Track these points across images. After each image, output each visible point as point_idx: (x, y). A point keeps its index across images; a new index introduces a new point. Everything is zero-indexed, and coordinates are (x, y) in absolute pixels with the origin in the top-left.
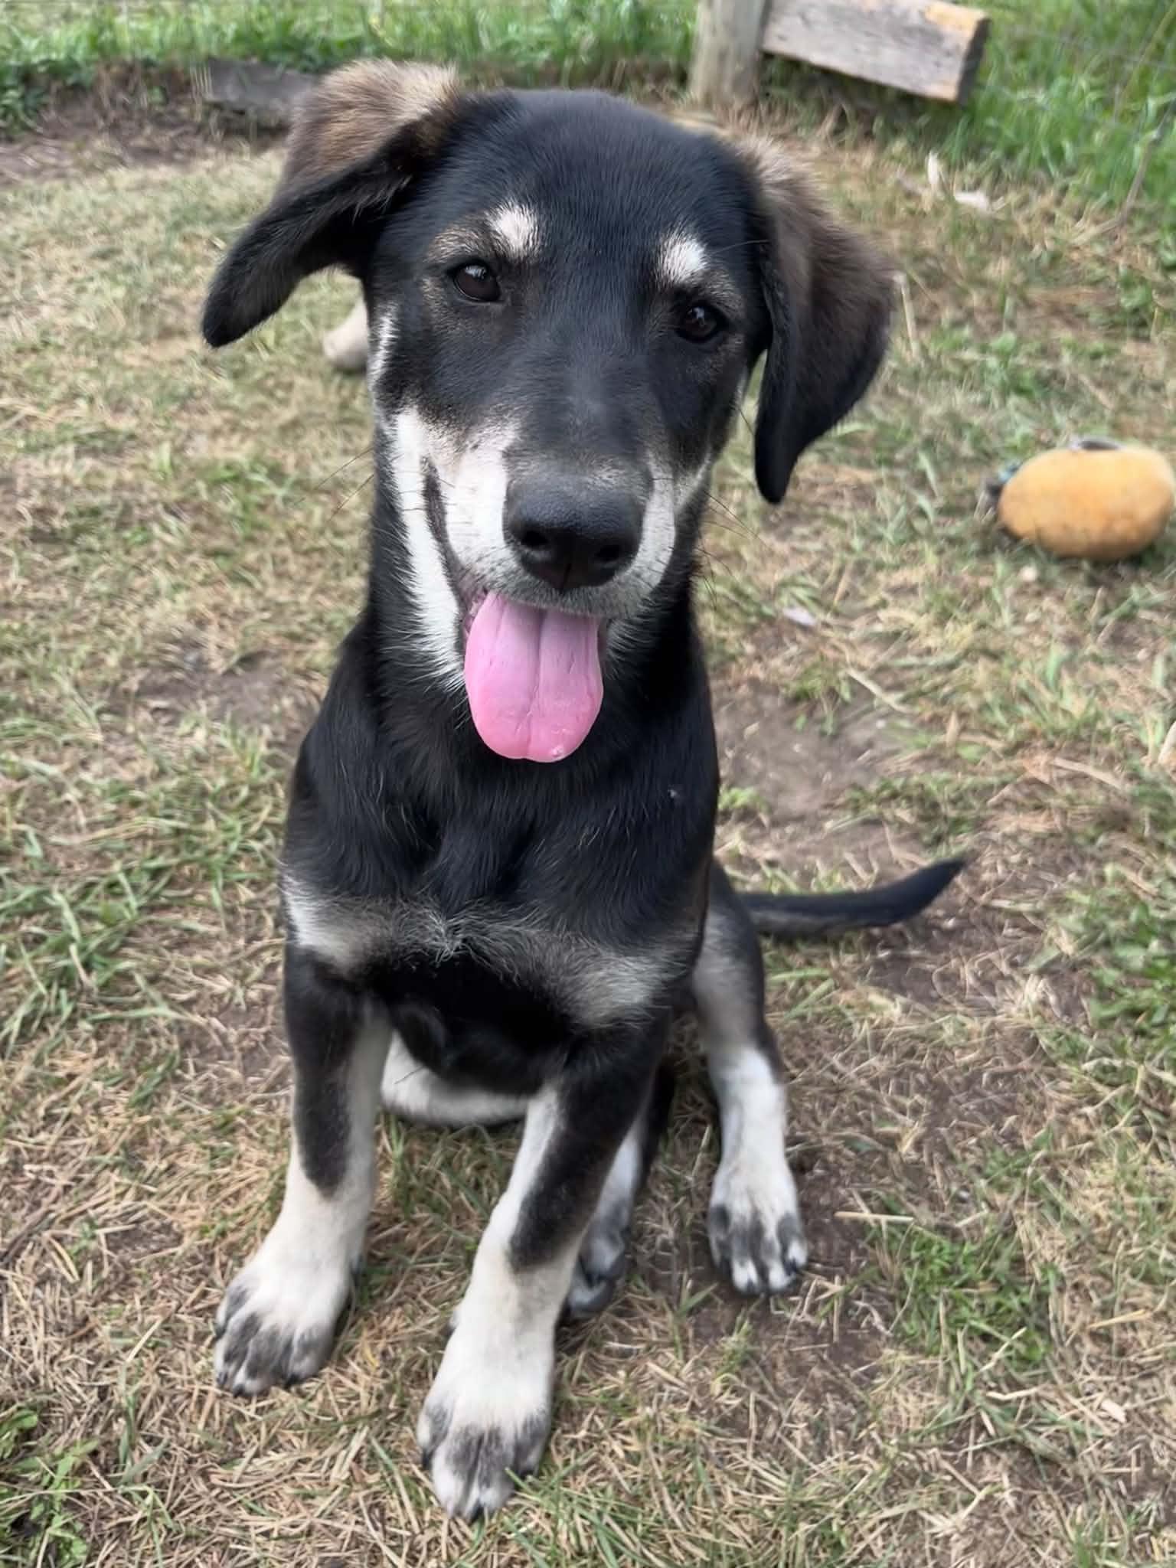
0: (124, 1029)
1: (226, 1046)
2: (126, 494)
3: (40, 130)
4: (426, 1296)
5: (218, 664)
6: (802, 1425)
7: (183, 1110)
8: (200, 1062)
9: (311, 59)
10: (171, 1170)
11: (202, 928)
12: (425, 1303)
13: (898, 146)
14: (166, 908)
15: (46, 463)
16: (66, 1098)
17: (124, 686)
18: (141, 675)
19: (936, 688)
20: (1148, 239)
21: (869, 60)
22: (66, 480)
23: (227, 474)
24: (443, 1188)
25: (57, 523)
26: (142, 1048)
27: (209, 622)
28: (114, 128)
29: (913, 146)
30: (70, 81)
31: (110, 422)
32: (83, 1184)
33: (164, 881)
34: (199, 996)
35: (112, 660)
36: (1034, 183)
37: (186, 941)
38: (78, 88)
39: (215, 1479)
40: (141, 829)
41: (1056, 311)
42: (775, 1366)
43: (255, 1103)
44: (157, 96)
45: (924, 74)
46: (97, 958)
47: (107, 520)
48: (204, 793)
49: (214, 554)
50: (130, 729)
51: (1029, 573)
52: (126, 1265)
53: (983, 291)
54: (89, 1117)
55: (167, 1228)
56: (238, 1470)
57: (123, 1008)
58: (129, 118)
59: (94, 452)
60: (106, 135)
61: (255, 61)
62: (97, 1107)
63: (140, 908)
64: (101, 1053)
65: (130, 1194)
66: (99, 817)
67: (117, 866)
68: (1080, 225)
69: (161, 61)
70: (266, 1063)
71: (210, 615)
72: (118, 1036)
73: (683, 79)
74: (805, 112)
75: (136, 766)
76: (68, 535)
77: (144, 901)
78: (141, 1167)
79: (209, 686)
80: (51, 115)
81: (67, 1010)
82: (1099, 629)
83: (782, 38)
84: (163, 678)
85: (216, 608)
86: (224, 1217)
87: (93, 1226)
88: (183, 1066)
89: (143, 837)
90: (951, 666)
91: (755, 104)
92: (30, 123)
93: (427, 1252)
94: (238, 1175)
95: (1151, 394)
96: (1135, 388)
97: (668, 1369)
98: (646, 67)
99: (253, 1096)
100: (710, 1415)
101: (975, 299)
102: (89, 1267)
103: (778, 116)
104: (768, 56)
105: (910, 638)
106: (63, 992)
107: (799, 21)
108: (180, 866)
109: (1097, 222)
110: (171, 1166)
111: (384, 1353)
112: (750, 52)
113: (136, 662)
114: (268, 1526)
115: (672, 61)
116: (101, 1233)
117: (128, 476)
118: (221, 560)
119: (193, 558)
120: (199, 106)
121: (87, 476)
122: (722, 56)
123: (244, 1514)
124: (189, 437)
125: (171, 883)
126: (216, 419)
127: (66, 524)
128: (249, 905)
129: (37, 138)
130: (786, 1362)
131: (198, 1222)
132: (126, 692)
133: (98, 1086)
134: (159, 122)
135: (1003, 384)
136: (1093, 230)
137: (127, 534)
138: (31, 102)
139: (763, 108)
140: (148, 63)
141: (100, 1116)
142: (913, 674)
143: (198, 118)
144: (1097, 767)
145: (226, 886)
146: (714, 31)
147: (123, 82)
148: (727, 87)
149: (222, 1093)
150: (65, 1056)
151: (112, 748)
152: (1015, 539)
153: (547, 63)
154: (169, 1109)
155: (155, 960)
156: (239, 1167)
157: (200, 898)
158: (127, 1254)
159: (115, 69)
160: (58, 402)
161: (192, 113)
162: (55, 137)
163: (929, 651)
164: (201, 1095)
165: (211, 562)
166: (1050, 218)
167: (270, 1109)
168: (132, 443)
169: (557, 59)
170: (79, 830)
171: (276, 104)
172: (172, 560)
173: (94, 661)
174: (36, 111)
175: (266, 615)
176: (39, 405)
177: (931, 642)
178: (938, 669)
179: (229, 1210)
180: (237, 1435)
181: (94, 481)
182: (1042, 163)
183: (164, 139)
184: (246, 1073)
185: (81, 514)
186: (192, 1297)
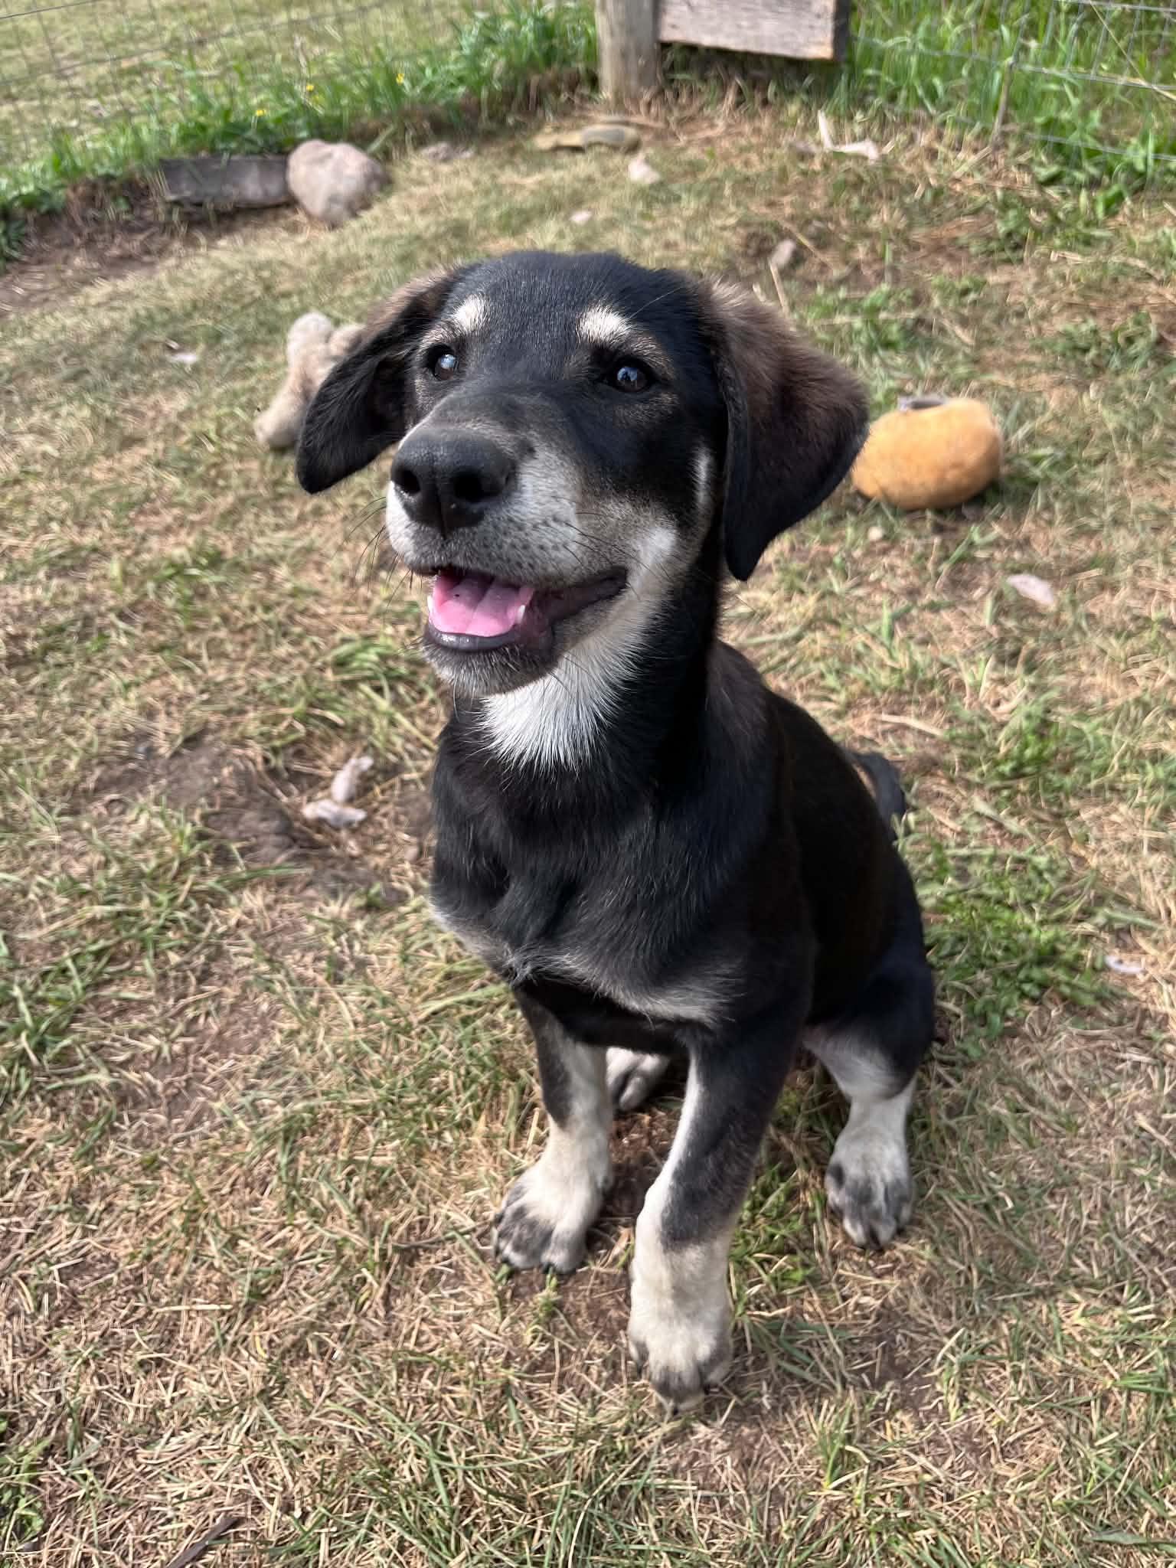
0: (71, 1094)
1: (153, 1095)
2: (87, 607)
3: (25, 258)
4: (306, 1289)
5: (165, 750)
6: (598, 1361)
7: (120, 1156)
8: (134, 1113)
9: (251, 141)
10: (109, 1208)
11: (137, 996)
12: (304, 1294)
13: (793, 108)
14: (109, 982)
15: (22, 591)
16: (28, 1159)
17: (82, 786)
18: (98, 772)
19: (784, 661)
20: (1022, 159)
21: (751, 33)
22: (37, 604)
23: (171, 571)
24: (320, 1195)
25: (30, 645)
26: (87, 1109)
27: (158, 712)
28: (90, 242)
29: (806, 105)
30: (44, 208)
31: (77, 539)
32: (42, 1230)
33: (105, 960)
34: (134, 1056)
35: (72, 765)
36: (916, 122)
37: (125, 1008)
38: (51, 213)
39: (140, 1458)
40: (89, 915)
41: (938, 248)
42: (578, 1313)
43: (176, 1142)
44: (123, 206)
45: (801, 39)
46: (48, 1038)
47: (70, 635)
48: (142, 875)
49: (161, 649)
50: (86, 825)
51: (876, 533)
52: (74, 1293)
53: (868, 243)
54: (45, 1173)
55: (107, 1258)
56: (158, 1449)
57: (70, 1075)
58: (102, 232)
59: (63, 572)
60: (83, 251)
61: (203, 154)
62: (51, 1164)
63: (85, 989)
64: (54, 1118)
65: (78, 1233)
66: (57, 910)
67: (66, 954)
68: (961, 155)
69: (119, 173)
70: (187, 1105)
71: (160, 705)
72: (68, 1100)
73: (594, 82)
74: (707, 91)
75: (87, 859)
76: (38, 655)
77: (88, 980)
78: (86, 1210)
79: (158, 771)
80: (33, 243)
81: (25, 1086)
82: (938, 575)
83: (674, 26)
84: (118, 771)
85: (163, 698)
86: (151, 1243)
87: (50, 1264)
88: (120, 1119)
89: (92, 922)
90: (798, 638)
91: (661, 92)
92: (15, 254)
93: (307, 1250)
94: (162, 1205)
95: (1014, 321)
96: (999, 319)
97: (488, 1328)
98: (559, 79)
99: (176, 1136)
100: (523, 1360)
101: (861, 253)
102: (46, 1297)
103: (683, 100)
104: (666, 46)
105: (762, 617)
106: (23, 1071)
107: (685, 8)
108: (120, 943)
109: (976, 151)
110: (110, 1204)
111: (271, 1341)
112: (647, 44)
113: (95, 761)
114: (180, 1491)
115: (581, 66)
116: (55, 1268)
117: (90, 588)
118: (166, 654)
119: (143, 656)
120: (160, 208)
121: (55, 596)
122: (624, 55)
123: (163, 1483)
124: (144, 539)
125: (112, 960)
126: (167, 517)
127: (36, 645)
128: (178, 967)
129: (23, 268)
130: (588, 1307)
131: (131, 1250)
132: (85, 791)
133: (50, 1146)
134: (129, 229)
135: (871, 341)
136: (973, 159)
137: (88, 644)
138: (12, 234)
139: (669, 94)
140: (108, 178)
141: (53, 1170)
142: (764, 651)
143: (162, 218)
144: (918, 717)
145: (156, 956)
146: (612, 34)
147: (90, 200)
148: (633, 83)
149: (151, 1137)
150: (27, 1125)
151: (69, 845)
152: (867, 499)
153: (466, 96)
154: (108, 1157)
155: (97, 1032)
156: (162, 1199)
157: (138, 969)
158: (76, 1284)
159: (80, 189)
160: (35, 529)
161: (156, 215)
162: (40, 262)
163: (780, 627)
164: (135, 1140)
165: (158, 657)
166: (932, 154)
167: (188, 1146)
168: (94, 556)
169: (474, 91)
170: (40, 925)
171: (228, 189)
172: (125, 661)
173: (57, 768)
174: (20, 242)
175: (205, 696)
176: (17, 534)
177: (781, 618)
178: (785, 643)
179: (155, 1236)
180: (158, 1421)
181: (61, 600)
182: (920, 103)
183: (135, 244)
184: (170, 1116)
185: (49, 634)
186: (124, 1312)
